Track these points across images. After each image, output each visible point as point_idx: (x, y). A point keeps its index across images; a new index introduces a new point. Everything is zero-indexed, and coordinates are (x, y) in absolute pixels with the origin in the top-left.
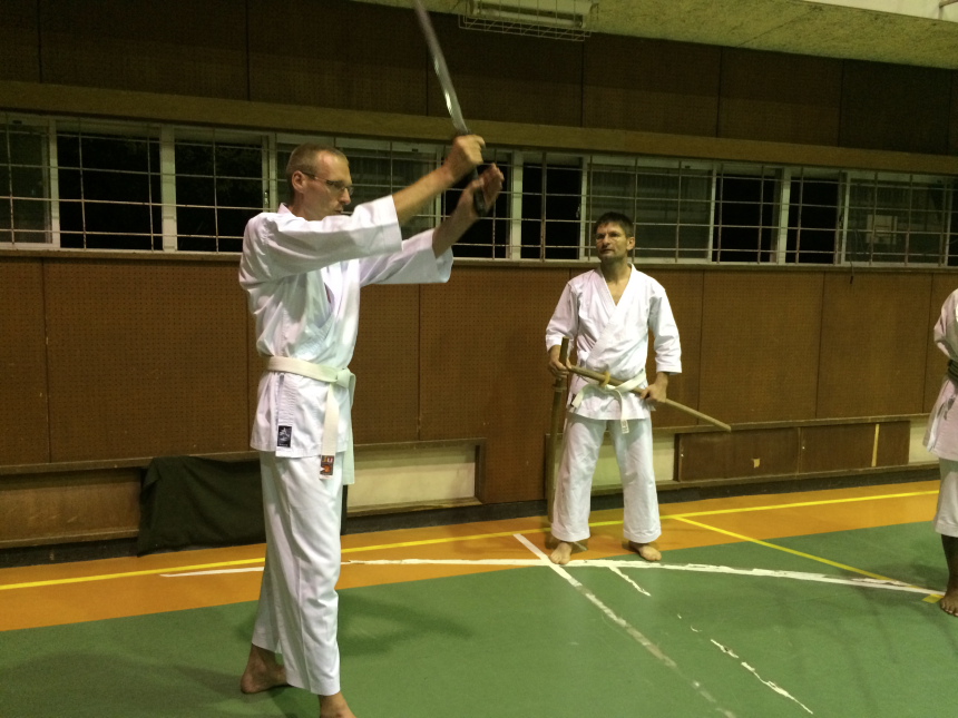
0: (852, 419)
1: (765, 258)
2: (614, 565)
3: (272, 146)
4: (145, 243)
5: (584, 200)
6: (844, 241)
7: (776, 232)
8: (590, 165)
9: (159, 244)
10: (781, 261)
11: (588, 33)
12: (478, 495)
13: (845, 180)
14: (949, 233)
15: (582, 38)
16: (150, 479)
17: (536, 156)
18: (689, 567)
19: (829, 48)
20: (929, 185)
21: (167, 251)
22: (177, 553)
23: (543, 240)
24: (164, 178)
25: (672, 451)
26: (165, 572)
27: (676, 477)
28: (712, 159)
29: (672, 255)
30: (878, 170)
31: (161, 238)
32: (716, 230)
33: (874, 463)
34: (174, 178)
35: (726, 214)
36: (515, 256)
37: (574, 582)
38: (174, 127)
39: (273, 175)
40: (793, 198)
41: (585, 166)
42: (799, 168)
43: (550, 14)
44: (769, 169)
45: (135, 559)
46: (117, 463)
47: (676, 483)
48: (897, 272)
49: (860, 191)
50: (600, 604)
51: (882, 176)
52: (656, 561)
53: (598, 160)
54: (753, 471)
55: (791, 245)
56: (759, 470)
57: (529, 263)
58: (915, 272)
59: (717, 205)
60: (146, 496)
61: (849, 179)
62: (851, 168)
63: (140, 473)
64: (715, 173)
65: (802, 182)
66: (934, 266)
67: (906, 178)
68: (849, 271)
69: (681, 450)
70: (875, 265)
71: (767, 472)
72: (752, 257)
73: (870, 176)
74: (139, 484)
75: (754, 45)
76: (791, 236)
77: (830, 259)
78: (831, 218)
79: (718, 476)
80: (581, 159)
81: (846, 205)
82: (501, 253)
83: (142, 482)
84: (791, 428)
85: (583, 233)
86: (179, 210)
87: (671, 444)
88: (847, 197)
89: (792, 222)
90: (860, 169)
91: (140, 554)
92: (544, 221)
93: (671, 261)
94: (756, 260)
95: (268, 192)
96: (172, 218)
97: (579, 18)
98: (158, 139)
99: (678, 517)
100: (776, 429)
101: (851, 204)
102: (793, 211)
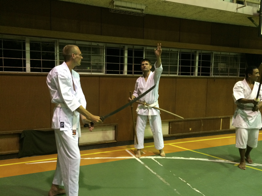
0: (215, 117)
1: (192, 74)
2: (153, 158)
3: (58, 43)
4: (21, 70)
6: (213, 70)
7: (195, 68)
8: (146, 49)
9: (25, 70)
10: (196, 75)
11: (145, 14)
12: (115, 139)
13: (212, 54)
14: (239, 68)
15: (143, 15)
16: (22, 137)
17: (131, 47)
18: (173, 158)
19: (208, 19)
20: (234, 56)
21: (27, 72)
22: (30, 157)
23: (133, 70)
24: (27, 52)
25: (168, 126)
26: (26, 163)
27: (169, 133)
28: (178, 48)
30: (221, 52)
31: (26, 68)
32: (179, 67)
33: (221, 129)
34: (29, 52)
35: (182, 63)
36: (126, 74)
37: (142, 163)
38: (30, 37)
39: (58, 51)
40: (199, 59)
41: (144, 49)
42: (201, 51)
43: (135, 9)
44: (193, 51)
45: (18, 159)
46: (12, 132)
47: (169, 135)
48: (226, 78)
49: (216, 57)
50: (149, 169)
51: (222, 53)
52: (164, 156)
53: (148, 48)
54: (190, 131)
55: (199, 71)
57: (129, 76)
58: (231, 78)
59: (179, 61)
60: (21, 141)
61: (214, 54)
62: (215, 51)
63: (19, 135)
64: (179, 52)
66: (236, 77)
67: (228, 54)
68: (214, 78)
69: (171, 126)
70: (220, 76)
71: (193, 132)
72: (189, 74)
73: (219, 53)
75: (189, 18)
76: (199, 68)
78: (209, 64)
79: (180, 133)
80: (143, 48)
81: (213, 61)
82: (122, 73)
83: (20, 137)
84: (199, 120)
86: (31, 61)
87: (168, 124)
88: (213, 58)
89: (199, 65)
90: (217, 51)
91: (19, 158)
92: (133, 64)
93: (168, 75)
94: (189, 75)
95: (56, 56)
96: (29, 63)
97: (143, 10)
98: (25, 41)
99: (170, 144)
100: (195, 120)
101: (214, 60)
102: (199, 62)
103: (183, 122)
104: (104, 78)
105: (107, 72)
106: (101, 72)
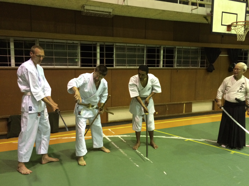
0: (179, 103)
1: (158, 66)
2: (120, 136)
3: (38, 42)
4: (7, 65)
5: (114, 54)
6: (176, 62)
7: (160, 60)
9: (10, 65)
10: (161, 67)
11: (114, 15)
13: (176, 49)
14: (200, 60)
16: (10, 121)
17: (103, 43)
20: (195, 49)
21: (12, 67)
23: (105, 63)
24: (11, 50)
26: (13, 142)
28: (144, 44)
29: (136, 66)
32: (146, 60)
33: (184, 112)
34: (14, 50)
35: (148, 56)
37: (110, 140)
38: (13, 38)
40: (164, 53)
41: (114, 45)
42: (164, 46)
43: (103, 12)
44: (158, 46)
45: (6, 139)
46: (1, 117)
48: (188, 69)
49: (179, 51)
50: (114, 144)
51: (184, 47)
53: (117, 44)
56: (157, 115)
58: (192, 69)
59: (146, 54)
60: (9, 125)
62: (177, 46)
63: (7, 119)
64: (145, 47)
65: (165, 49)
66: (196, 67)
67: (189, 48)
68: (177, 69)
70: (183, 67)
71: (159, 115)
72: (154, 66)
73: (181, 47)
74: (7, 122)
75: (153, 18)
76: (163, 61)
77: (172, 66)
78: (172, 57)
81: (176, 54)
82: (95, 66)
84: (165, 105)
85: (114, 61)
86: (15, 57)
88: (176, 52)
90: (179, 46)
91: (8, 138)
92: (105, 58)
96: (13, 59)
97: (110, 13)
98: (9, 40)
100: (161, 105)
102: (164, 56)
105: (82, 66)
106: (76, 65)
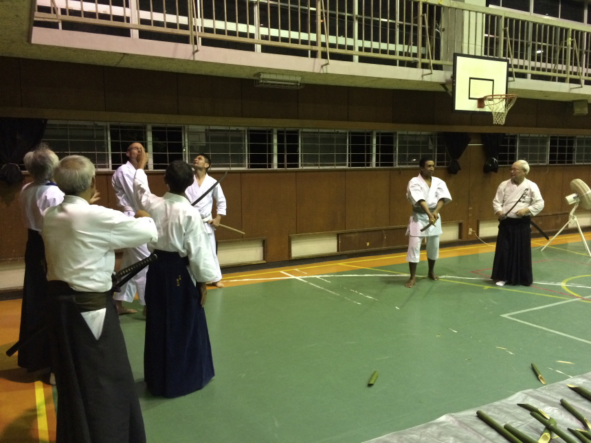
1: (368, 165)
2: (318, 277)
3: (186, 130)
5: (300, 145)
6: (397, 158)
7: (372, 155)
8: (302, 132)
10: (374, 166)
12: (264, 259)
13: (396, 134)
15: (298, 88)
18: (344, 276)
19: (387, 87)
20: (428, 135)
21: (149, 170)
23: (286, 161)
24: (148, 143)
25: (336, 241)
27: (338, 250)
28: (347, 129)
29: (333, 165)
30: (408, 131)
32: (349, 155)
34: (151, 143)
35: (353, 149)
36: (276, 168)
37: (304, 281)
38: (152, 124)
39: (187, 140)
40: (377, 142)
41: (300, 132)
42: (379, 131)
43: (287, 81)
44: (368, 131)
47: (338, 253)
49: (402, 139)
50: (314, 285)
51: (410, 133)
53: (304, 130)
54: (366, 247)
55: (377, 160)
56: (369, 247)
57: (281, 170)
59: (349, 146)
61: (398, 134)
62: (399, 130)
64: (348, 133)
65: (380, 136)
67: (419, 133)
68: (399, 169)
69: (340, 240)
70: (409, 167)
71: (372, 247)
72: (363, 165)
73: (405, 133)
76: (377, 156)
77: (392, 165)
78: (391, 149)
79: (354, 249)
80: (298, 130)
81: (397, 145)
82: (270, 167)
84: (381, 230)
85: (300, 158)
86: (154, 155)
88: (397, 141)
89: (377, 151)
90: (402, 131)
92: (286, 154)
93: (333, 167)
95: (185, 147)
96: (151, 158)
97: (297, 82)
98: (145, 129)
99: (339, 264)
100: (375, 231)
101: (399, 144)
102: (377, 147)
103: (357, 234)
104: (247, 175)
105: (252, 166)
106: (242, 166)
